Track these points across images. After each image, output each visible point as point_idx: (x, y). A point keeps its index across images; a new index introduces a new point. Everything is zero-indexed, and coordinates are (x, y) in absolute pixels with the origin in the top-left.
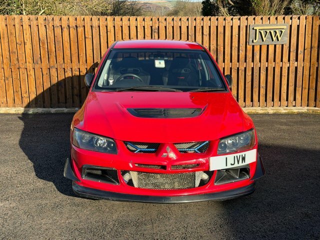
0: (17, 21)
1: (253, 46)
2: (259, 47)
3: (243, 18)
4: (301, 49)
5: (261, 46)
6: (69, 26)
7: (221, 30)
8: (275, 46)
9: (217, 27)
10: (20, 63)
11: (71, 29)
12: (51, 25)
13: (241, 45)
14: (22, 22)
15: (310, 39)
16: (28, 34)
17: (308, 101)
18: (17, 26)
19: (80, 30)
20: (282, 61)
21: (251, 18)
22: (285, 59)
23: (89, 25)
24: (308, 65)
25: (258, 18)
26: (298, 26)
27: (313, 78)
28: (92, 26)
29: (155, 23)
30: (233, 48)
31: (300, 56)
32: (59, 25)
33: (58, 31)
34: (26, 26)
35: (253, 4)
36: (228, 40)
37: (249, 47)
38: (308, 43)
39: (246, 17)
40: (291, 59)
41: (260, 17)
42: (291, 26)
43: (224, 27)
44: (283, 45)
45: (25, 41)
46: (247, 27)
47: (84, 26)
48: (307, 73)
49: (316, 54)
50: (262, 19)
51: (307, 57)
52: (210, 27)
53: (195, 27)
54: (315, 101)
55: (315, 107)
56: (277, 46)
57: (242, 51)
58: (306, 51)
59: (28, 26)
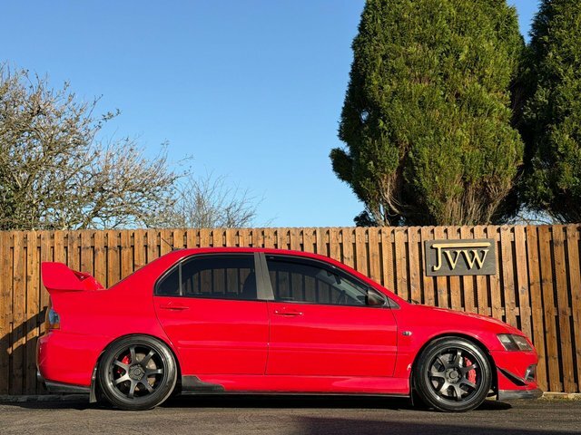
0: (18, 241)
1: (435, 278)
2: (444, 279)
3: (413, 230)
4: (522, 283)
5: (448, 277)
6: (106, 247)
7: (374, 249)
8: (475, 277)
9: (367, 244)
10: (16, 312)
11: (110, 252)
12: (75, 246)
13: (412, 276)
14: (26, 242)
15: (537, 265)
16: (34, 262)
17: (548, 381)
18: (17, 249)
19: (126, 253)
20: (490, 305)
21: (426, 230)
22: (496, 301)
23: (142, 244)
24: (539, 312)
25: (439, 230)
26: (513, 243)
27: (552, 336)
28: (146, 246)
29: (258, 239)
30: (398, 282)
31: (524, 297)
32: (89, 245)
33: (88, 255)
34: (32, 249)
35: (431, 208)
36: (389, 267)
37: (428, 280)
38: (534, 273)
39: (418, 228)
40: (506, 302)
41: (443, 228)
42: (499, 243)
43: (380, 244)
44: (488, 276)
45: (29, 274)
46: (420, 244)
47: (133, 247)
48: (539, 327)
49: (551, 293)
50: (446, 231)
51: (536, 299)
52: (354, 244)
53: (328, 245)
54: (562, 380)
55: (563, 391)
56: (479, 278)
57: (415, 286)
58: (532, 287)
59: (35, 249)
